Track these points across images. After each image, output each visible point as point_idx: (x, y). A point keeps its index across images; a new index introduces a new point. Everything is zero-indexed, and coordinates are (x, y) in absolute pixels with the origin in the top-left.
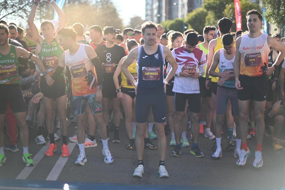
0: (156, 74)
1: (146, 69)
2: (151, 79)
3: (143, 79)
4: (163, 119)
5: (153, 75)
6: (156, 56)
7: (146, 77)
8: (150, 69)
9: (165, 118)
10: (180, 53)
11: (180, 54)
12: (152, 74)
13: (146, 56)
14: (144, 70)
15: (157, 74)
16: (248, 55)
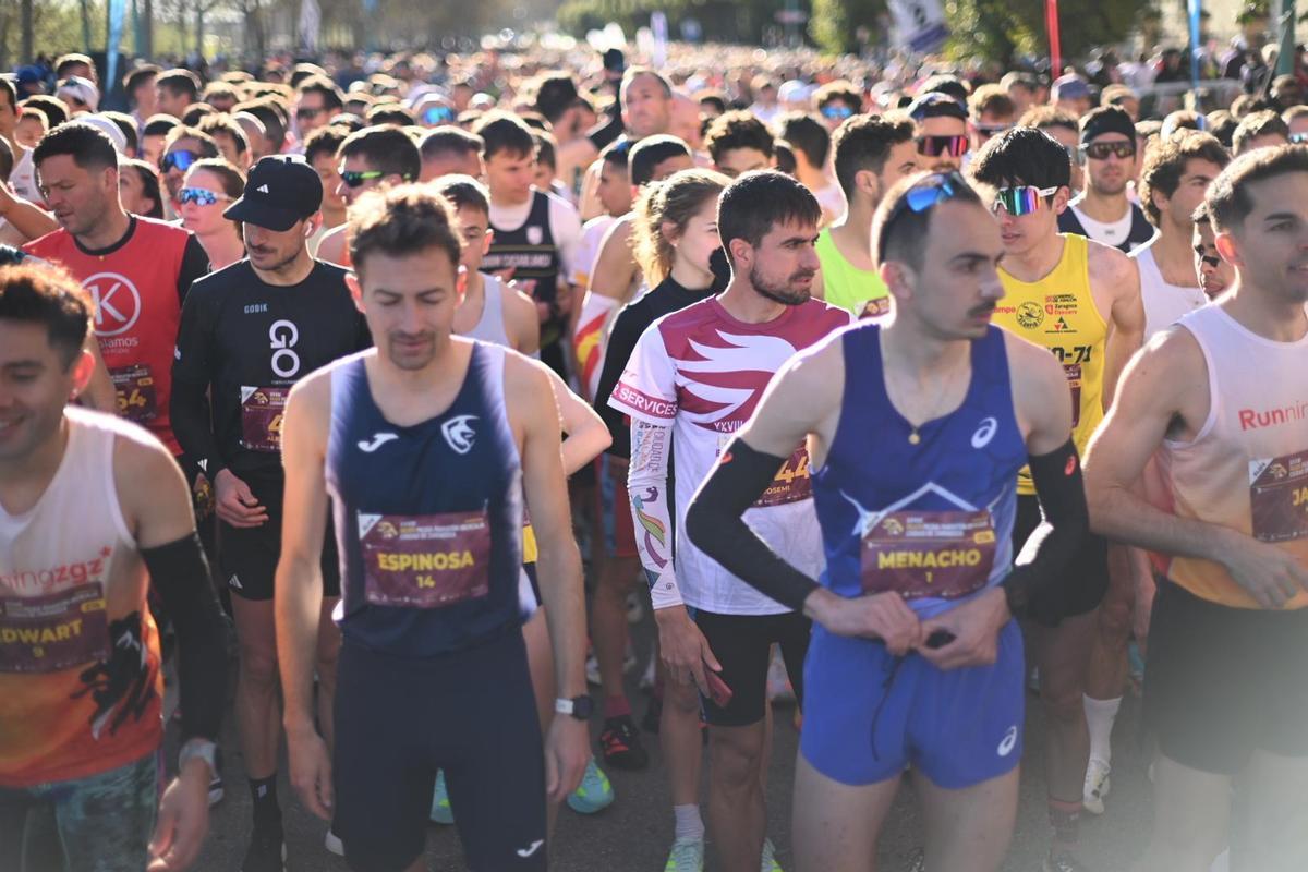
0: (459, 560)
1: (389, 532)
2: (426, 601)
3: (373, 597)
4: (523, 853)
5: (434, 573)
6: (457, 433)
7: (388, 581)
8: (413, 531)
9: (535, 845)
10: (697, 347)
11: (698, 358)
12: (425, 561)
13: (382, 438)
14: (374, 534)
15: (468, 559)
16: (1284, 461)
